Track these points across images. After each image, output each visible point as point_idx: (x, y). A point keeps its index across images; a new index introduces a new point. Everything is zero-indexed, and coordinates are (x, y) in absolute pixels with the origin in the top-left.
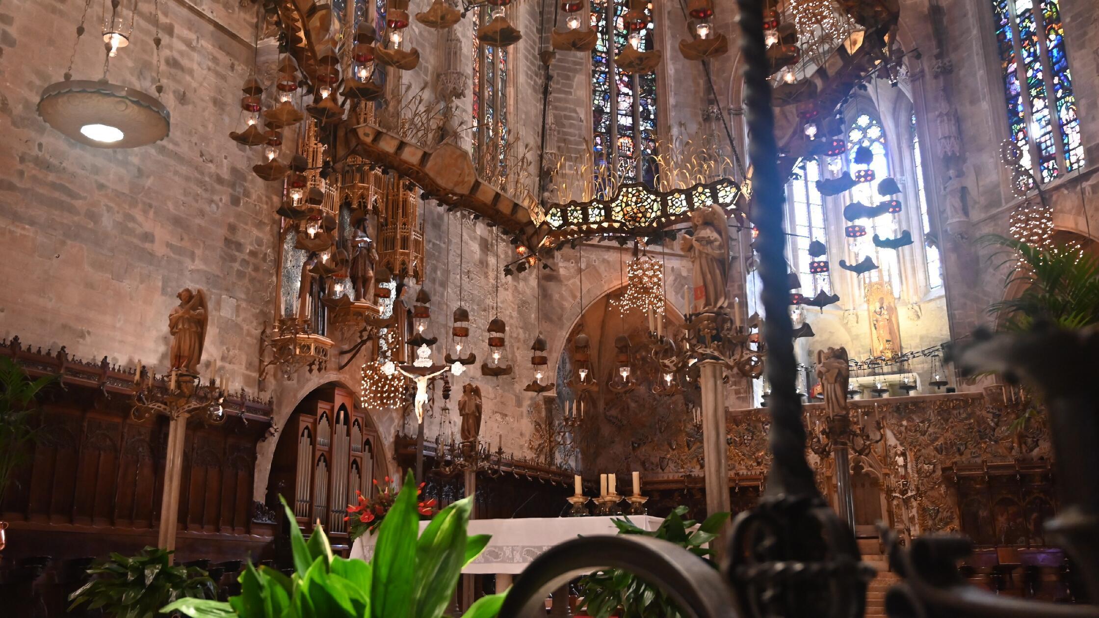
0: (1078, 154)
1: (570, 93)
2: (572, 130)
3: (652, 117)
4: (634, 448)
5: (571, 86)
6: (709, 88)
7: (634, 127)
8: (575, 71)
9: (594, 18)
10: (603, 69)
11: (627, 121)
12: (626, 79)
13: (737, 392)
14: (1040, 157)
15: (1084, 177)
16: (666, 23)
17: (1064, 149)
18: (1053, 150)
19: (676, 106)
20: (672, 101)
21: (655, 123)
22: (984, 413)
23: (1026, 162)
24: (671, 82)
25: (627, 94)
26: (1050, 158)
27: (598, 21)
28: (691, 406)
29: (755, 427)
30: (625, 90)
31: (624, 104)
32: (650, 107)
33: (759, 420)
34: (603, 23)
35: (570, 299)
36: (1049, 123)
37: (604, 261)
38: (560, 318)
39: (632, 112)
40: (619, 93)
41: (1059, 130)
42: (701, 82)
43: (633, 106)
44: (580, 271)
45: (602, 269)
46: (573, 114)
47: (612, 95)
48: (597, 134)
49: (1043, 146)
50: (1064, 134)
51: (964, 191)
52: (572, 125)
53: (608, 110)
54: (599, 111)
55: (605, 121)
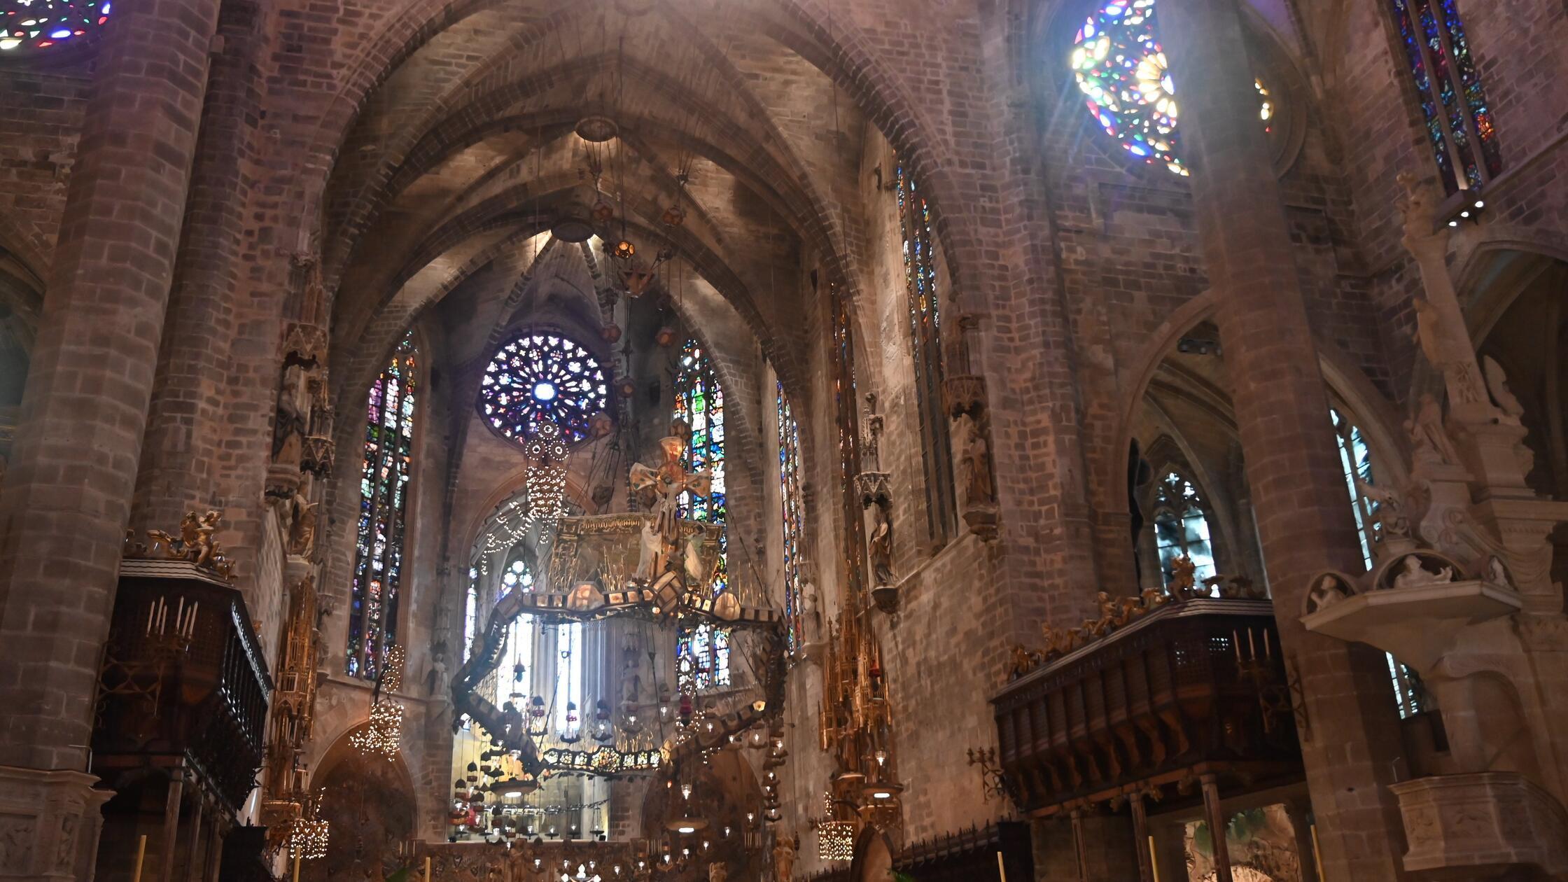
0: (724, 674)
1: (343, 537)
2: (339, 572)
3: (397, 564)
4: (330, 874)
5: (344, 530)
6: (445, 547)
7: (383, 573)
8: (349, 516)
9: (365, 465)
10: (367, 514)
11: (377, 566)
12: (382, 526)
13: (435, 827)
14: (696, 668)
15: (729, 694)
16: (421, 480)
17: (714, 668)
18: (707, 665)
19: (419, 558)
20: (416, 553)
21: (399, 570)
22: (628, 859)
23: (685, 667)
24: (418, 535)
25: (381, 541)
26: (703, 671)
27: (368, 468)
28: (390, 837)
29: (447, 860)
30: (381, 537)
31: (379, 551)
32: (397, 555)
33: (451, 854)
34: (371, 471)
35: (321, 734)
36: (707, 644)
37: (352, 700)
38: (312, 753)
39: (384, 559)
40: (376, 539)
41: (713, 652)
42: (439, 538)
43: (385, 552)
44: (331, 707)
45: (348, 706)
46: (343, 557)
47: (370, 540)
48: (356, 576)
49: (700, 660)
50: (716, 656)
51: (636, 679)
52: (341, 568)
53: (366, 554)
54: (359, 555)
55: (362, 566)
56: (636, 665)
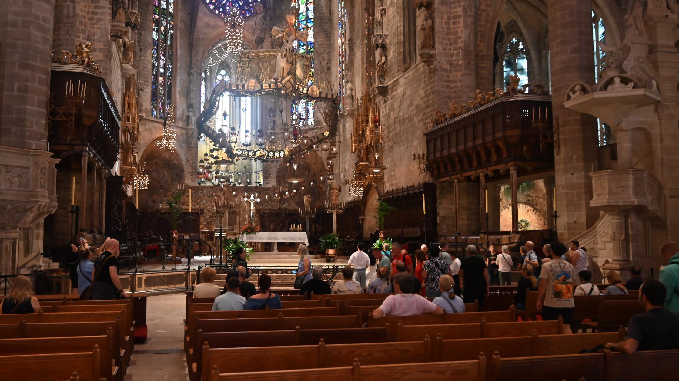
0: (311, 120)
1: (146, 57)
2: (146, 73)
3: (170, 70)
4: (150, 196)
5: (146, 54)
6: (191, 63)
7: (164, 73)
8: (148, 48)
9: (154, 26)
10: (156, 47)
11: (162, 70)
12: (163, 53)
13: (192, 179)
14: (300, 118)
15: (313, 129)
16: (179, 32)
17: (307, 118)
18: (304, 117)
19: (180, 67)
20: (178, 65)
21: (171, 72)
22: (271, 193)
23: (295, 117)
24: (178, 57)
25: (163, 59)
26: (303, 119)
27: (155, 27)
28: (174, 182)
29: (197, 192)
30: (162, 57)
31: (162, 64)
32: (170, 66)
33: (199, 189)
34: (156, 28)
35: (143, 141)
36: (305, 108)
37: (154, 127)
38: (139, 147)
39: (164, 67)
40: (161, 59)
41: (307, 111)
42: (188, 59)
43: (164, 64)
44: (146, 130)
45: (153, 129)
46: (147, 66)
47: (158, 59)
48: (153, 75)
49: (301, 115)
50: (308, 113)
51: (274, 121)
52: (146, 71)
53: (156, 65)
54: (153, 65)
55: (155, 70)
56: (274, 116)
